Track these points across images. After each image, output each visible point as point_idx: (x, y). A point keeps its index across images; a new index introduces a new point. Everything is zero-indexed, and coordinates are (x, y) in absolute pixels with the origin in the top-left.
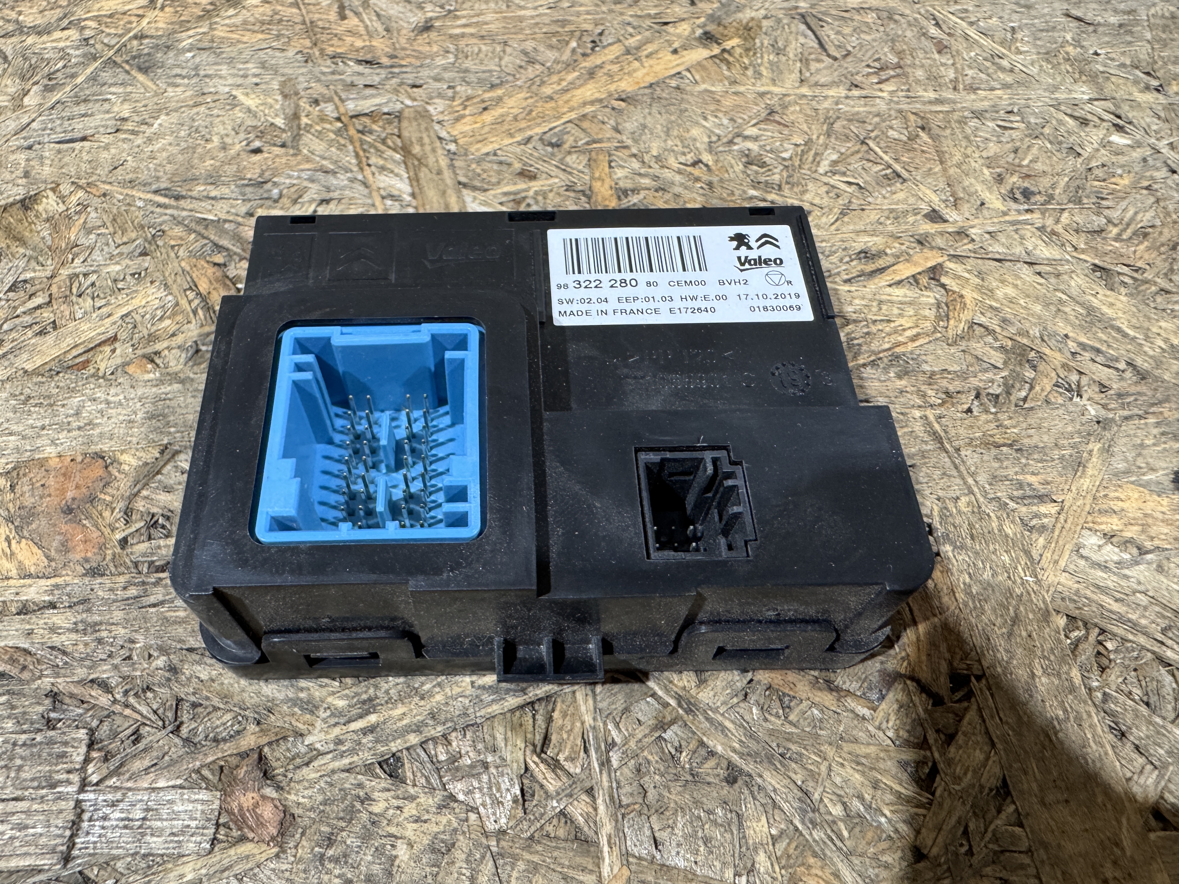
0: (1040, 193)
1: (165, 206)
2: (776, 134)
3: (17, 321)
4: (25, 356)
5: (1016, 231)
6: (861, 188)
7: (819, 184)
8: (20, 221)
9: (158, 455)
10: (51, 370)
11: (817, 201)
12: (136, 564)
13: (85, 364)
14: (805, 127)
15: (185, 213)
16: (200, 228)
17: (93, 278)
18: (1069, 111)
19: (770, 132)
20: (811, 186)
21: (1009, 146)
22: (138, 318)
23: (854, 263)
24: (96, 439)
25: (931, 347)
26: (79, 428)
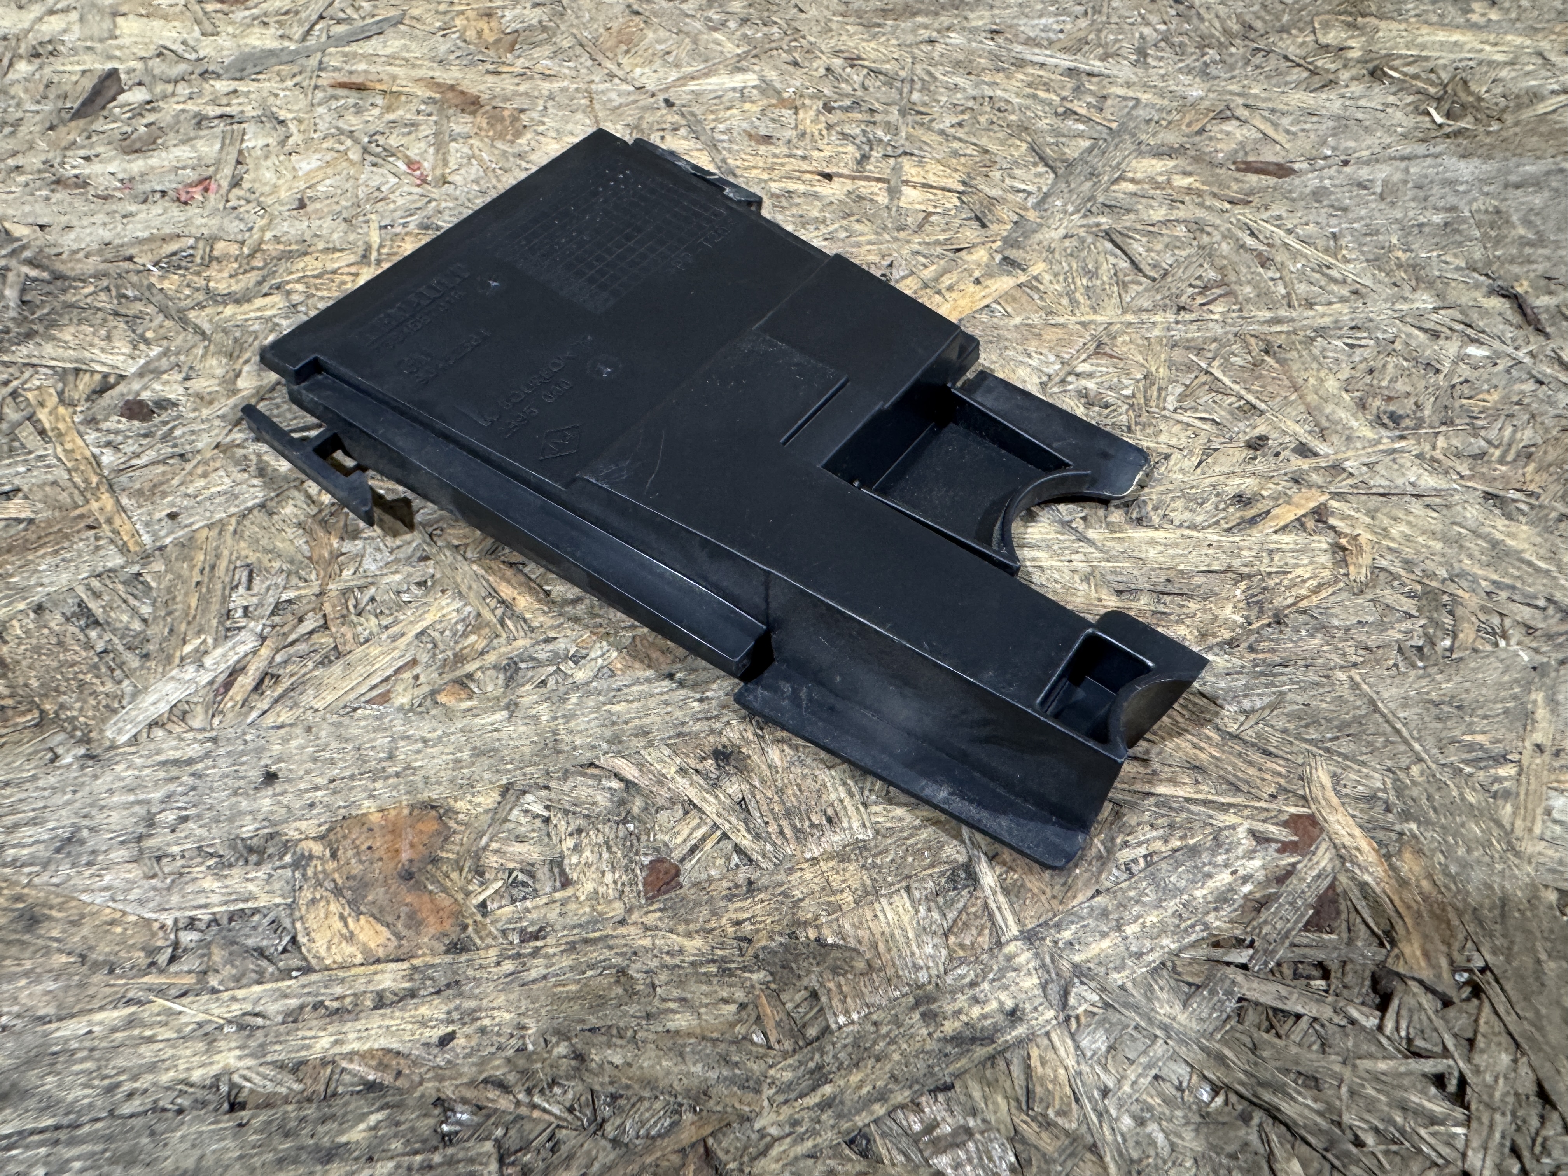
0: (1408, 416)
2: (1111, 370)
3: (291, 650)
4: (311, 692)
5: (1394, 461)
6: (1218, 424)
7: (1171, 423)
8: (267, 528)
9: (499, 799)
10: (346, 706)
11: (1174, 442)
12: (504, 932)
13: (385, 698)
14: (1140, 358)
17: (372, 590)
18: (1416, 323)
19: (1103, 367)
20: (1163, 426)
21: (1363, 366)
22: (437, 635)
23: (1231, 510)
24: (421, 786)
25: (1337, 598)
26: (398, 774)
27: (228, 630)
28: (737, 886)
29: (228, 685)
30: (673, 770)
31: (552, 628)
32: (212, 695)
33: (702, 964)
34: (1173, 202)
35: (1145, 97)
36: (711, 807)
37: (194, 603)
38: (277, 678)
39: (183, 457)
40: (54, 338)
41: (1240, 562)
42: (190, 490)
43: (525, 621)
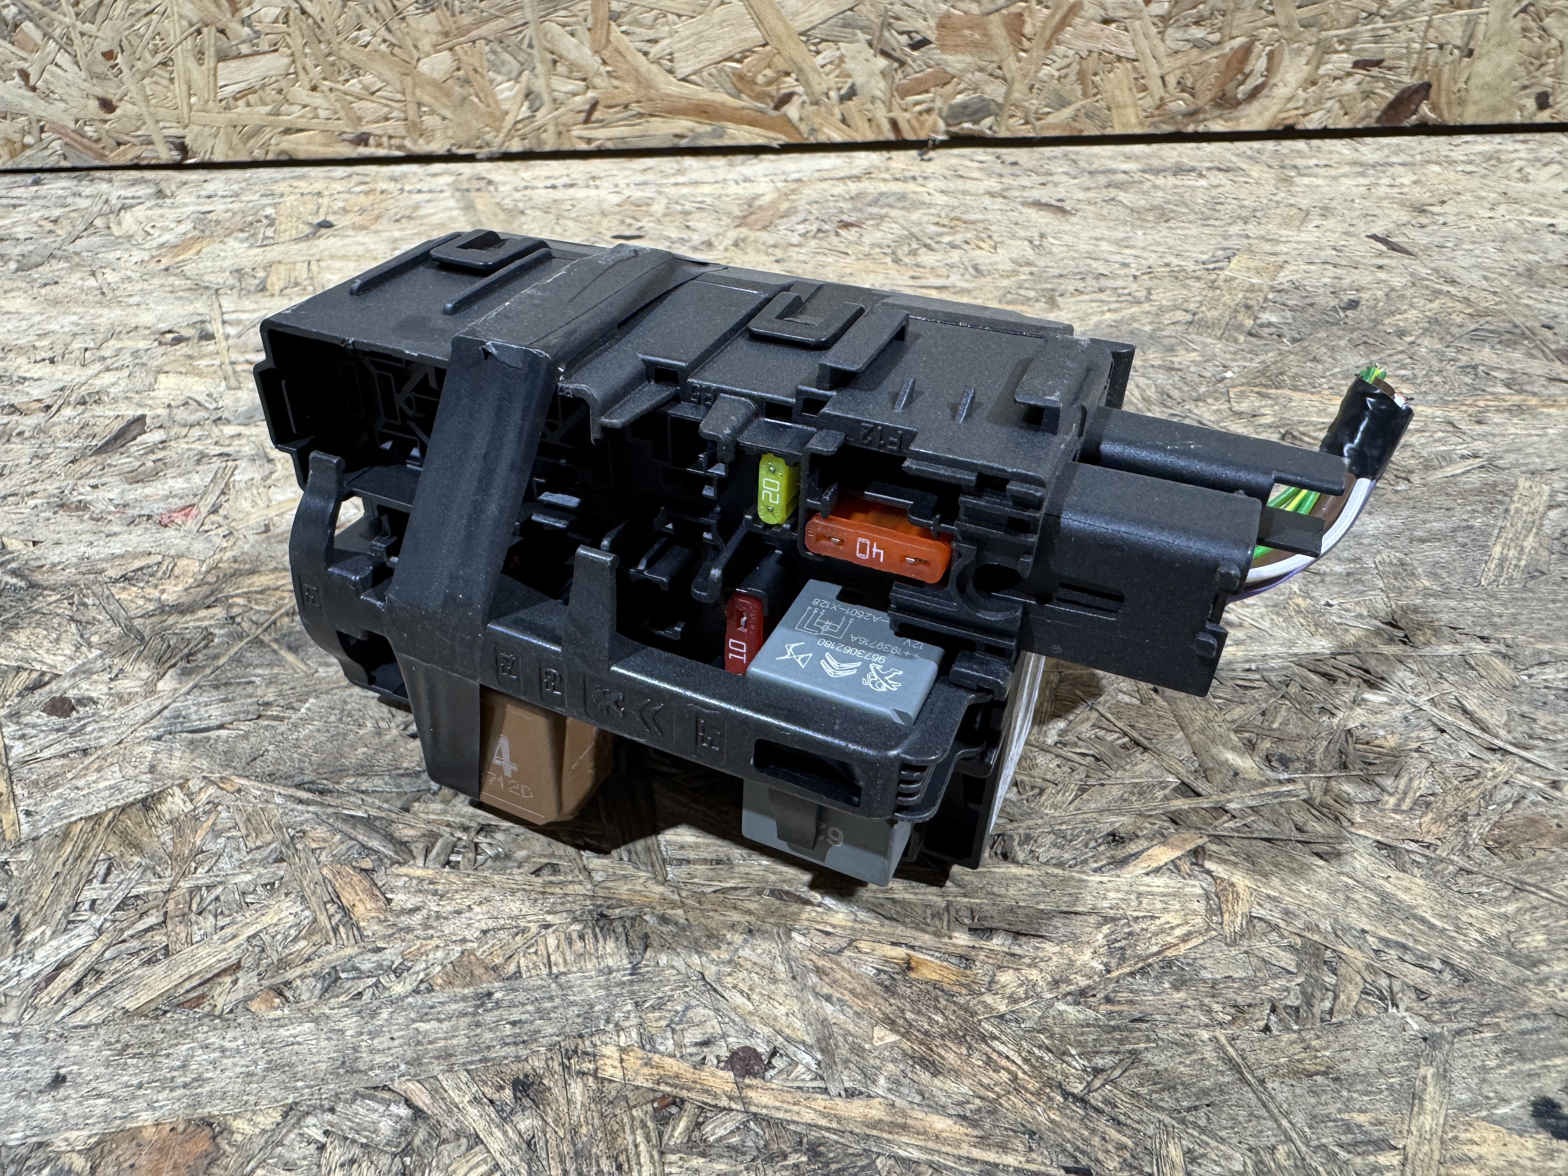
27: (69, 922)
29: (50, 979)
30: (467, 1099)
31: (384, 937)
32: (31, 989)
36: (496, 1142)
37: (46, 893)
38: (100, 974)
39: (85, 752)
40: (10, 639)
41: (1105, 904)
42: (81, 783)
43: (359, 929)
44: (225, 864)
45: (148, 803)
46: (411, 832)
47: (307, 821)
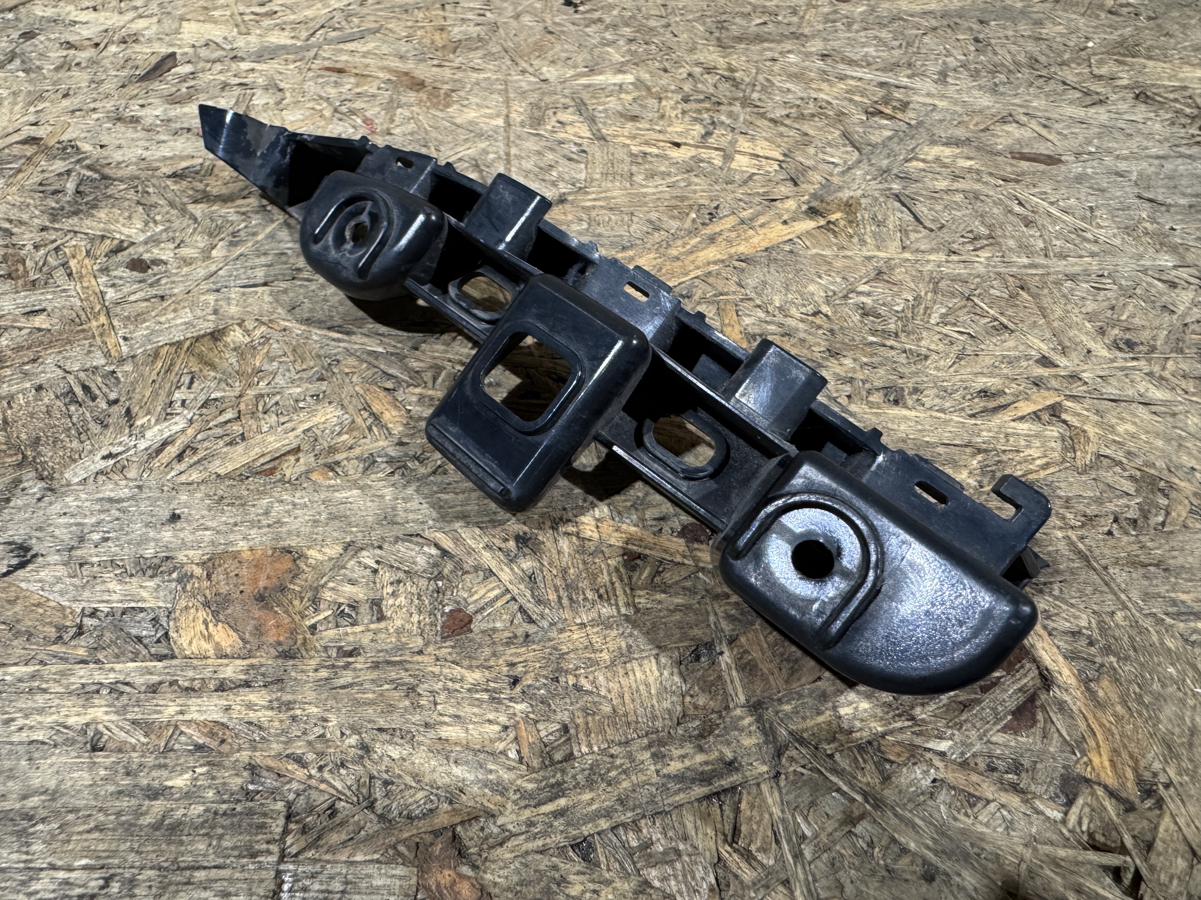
0: (1142, 343)
1: (339, 340)
2: (886, 291)
3: (210, 432)
4: (217, 462)
5: (1126, 375)
6: (972, 337)
7: (932, 333)
8: (211, 349)
9: (342, 551)
10: (241, 475)
11: (933, 347)
12: (326, 649)
13: (271, 472)
14: (912, 285)
15: (357, 347)
16: (371, 359)
17: (278, 397)
18: (1157, 276)
19: (880, 289)
20: (925, 335)
21: (1106, 304)
22: (318, 433)
23: (976, 400)
24: (284, 536)
25: (1063, 475)
26: (269, 526)
27: (167, 414)
28: (515, 637)
29: (159, 451)
30: (481, 546)
31: (407, 435)
32: (146, 457)
33: (477, 691)
34: (956, 177)
35: (941, 104)
36: (505, 575)
37: (148, 394)
38: (195, 450)
39: (162, 298)
40: (93, 216)
41: (979, 440)
42: (163, 319)
43: (387, 429)
44: (280, 380)
45: (216, 335)
46: (422, 365)
47: (339, 353)
